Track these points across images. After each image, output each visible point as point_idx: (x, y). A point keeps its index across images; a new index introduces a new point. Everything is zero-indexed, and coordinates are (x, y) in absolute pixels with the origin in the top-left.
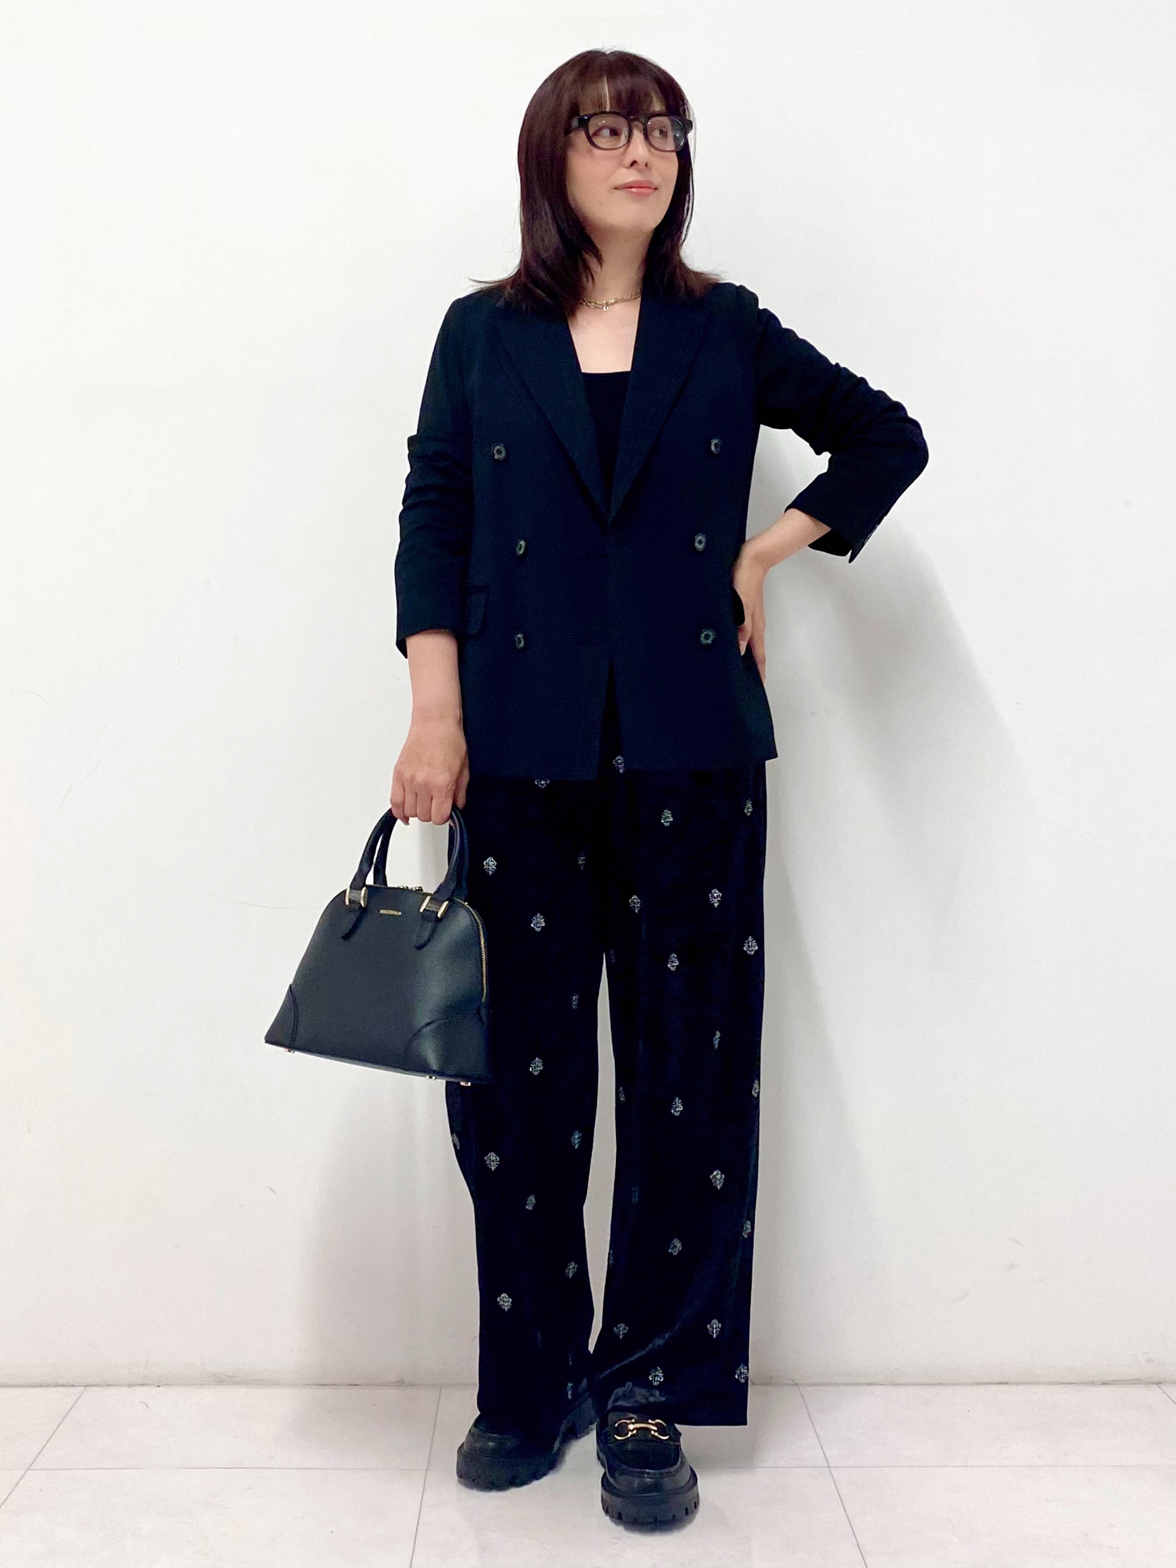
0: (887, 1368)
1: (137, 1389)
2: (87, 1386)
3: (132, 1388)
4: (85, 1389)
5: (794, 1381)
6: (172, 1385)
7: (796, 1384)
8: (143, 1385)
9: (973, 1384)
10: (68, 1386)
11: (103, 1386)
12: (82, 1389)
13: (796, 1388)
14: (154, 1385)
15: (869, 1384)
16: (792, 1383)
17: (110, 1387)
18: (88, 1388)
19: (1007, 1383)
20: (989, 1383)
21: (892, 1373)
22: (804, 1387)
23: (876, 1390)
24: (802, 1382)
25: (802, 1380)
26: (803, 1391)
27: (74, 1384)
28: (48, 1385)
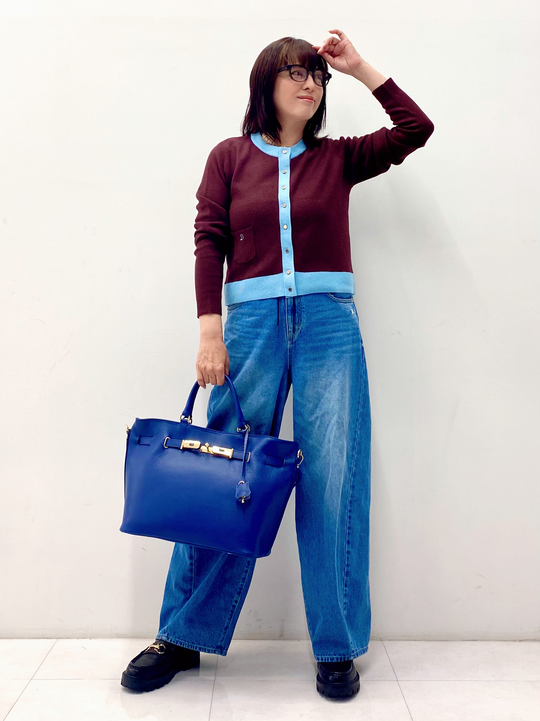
1: (81, 640)
2: (58, 639)
3: (79, 640)
5: (380, 639)
6: (97, 638)
8: (83, 638)
9: (461, 640)
10: (49, 638)
11: (66, 639)
12: (57, 639)
13: (381, 642)
14: (89, 638)
15: (414, 640)
16: (379, 640)
18: (59, 640)
19: (476, 640)
20: (468, 640)
21: (425, 635)
22: (385, 641)
23: (418, 643)
24: (384, 639)
25: (384, 638)
26: (384, 643)
27: (52, 638)
28: (40, 638)
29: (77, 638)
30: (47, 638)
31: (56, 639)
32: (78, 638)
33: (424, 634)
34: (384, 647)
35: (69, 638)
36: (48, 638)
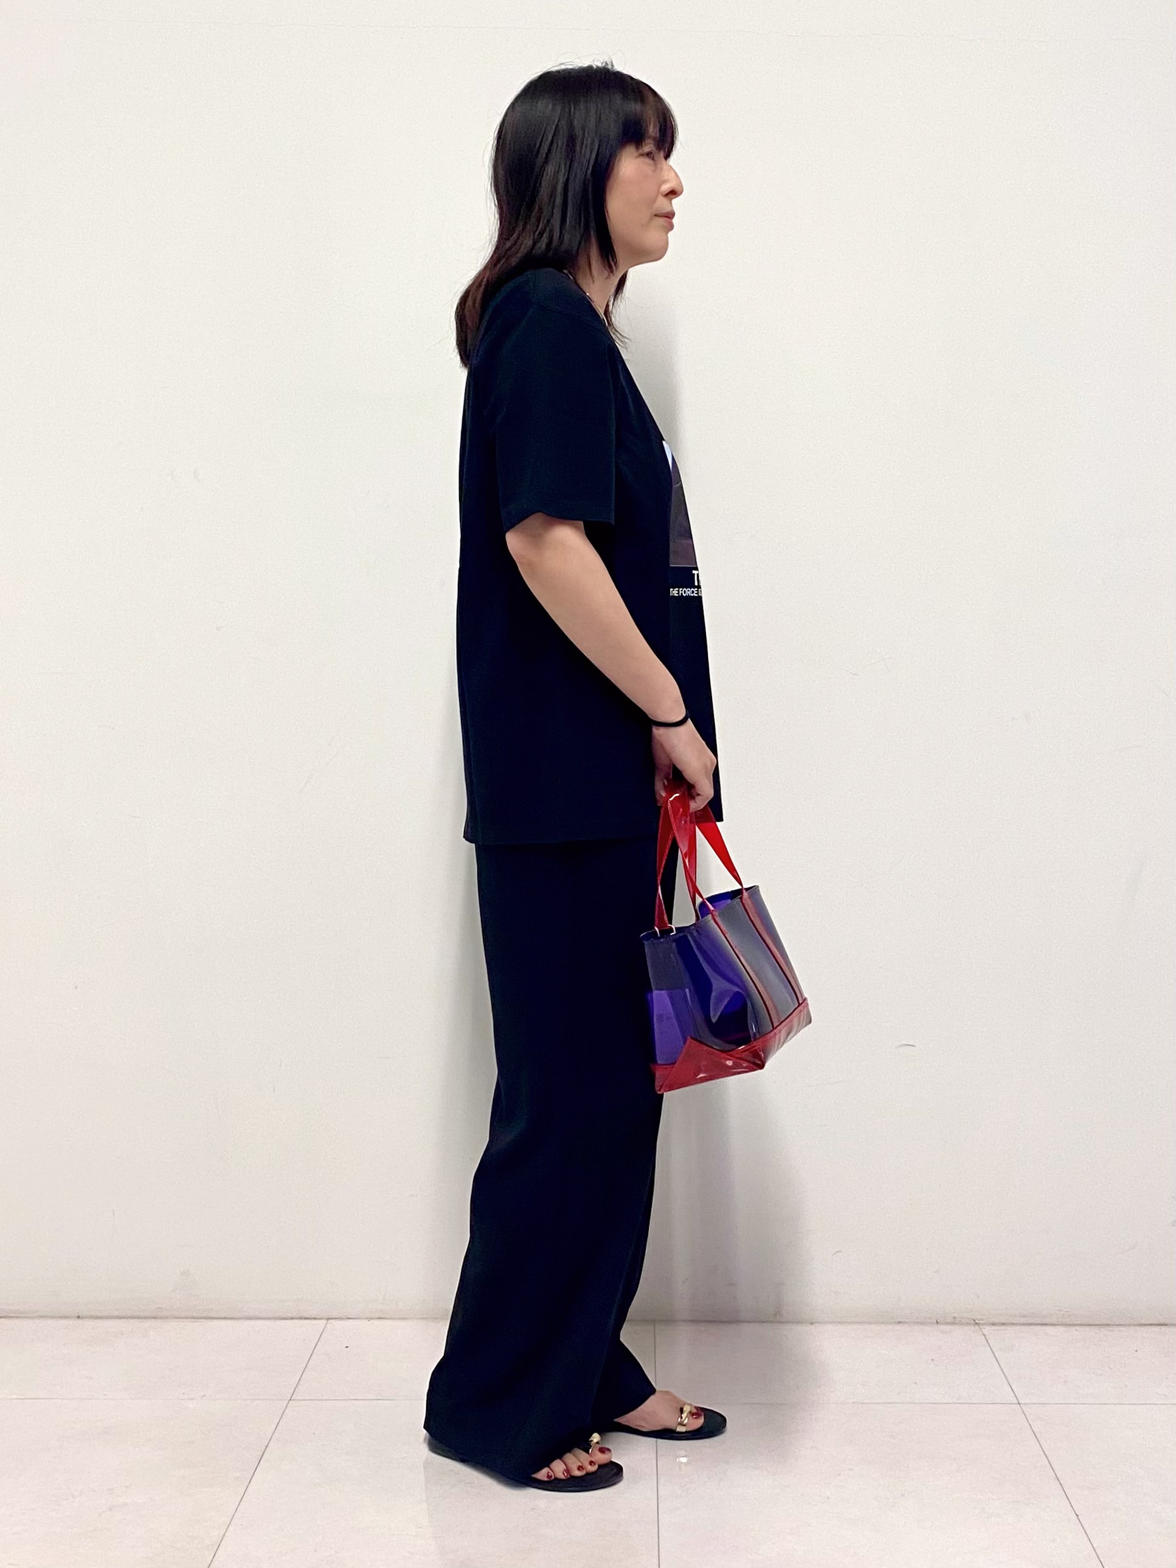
0: (1060, 1311)
1: (376, 1322)
2: (328, 1319)
3: (372, 1321)
4: (326, 1324)
5: (975, 1321)
6: (405, 1319)
7: (976, 1324)
8: (380, 1318)
10: (310, 1319)
11: (344, 1319)
12: (325, 1321)
13: (977, 1327)
14: (390, 1319)
15: (1043, 1325)
16: (974, 1323)
17: (348, 1320)
18: (330, 1321)
21: (1064, 1315)
22: (984, 1327)
23: (1050, 1330)
24: (981, 1322)
25: (982, 1320)
26: (983, 1330)
27: (316, 1317)
28: (292, 1318)
29: (367, 1318)
30: (306, 1316)
31: (326, 1319)
32: (369, 1319)
33: (1063, 1313)
34: (983, 1337)
35: (349, 1316)
36: (309, 1317)
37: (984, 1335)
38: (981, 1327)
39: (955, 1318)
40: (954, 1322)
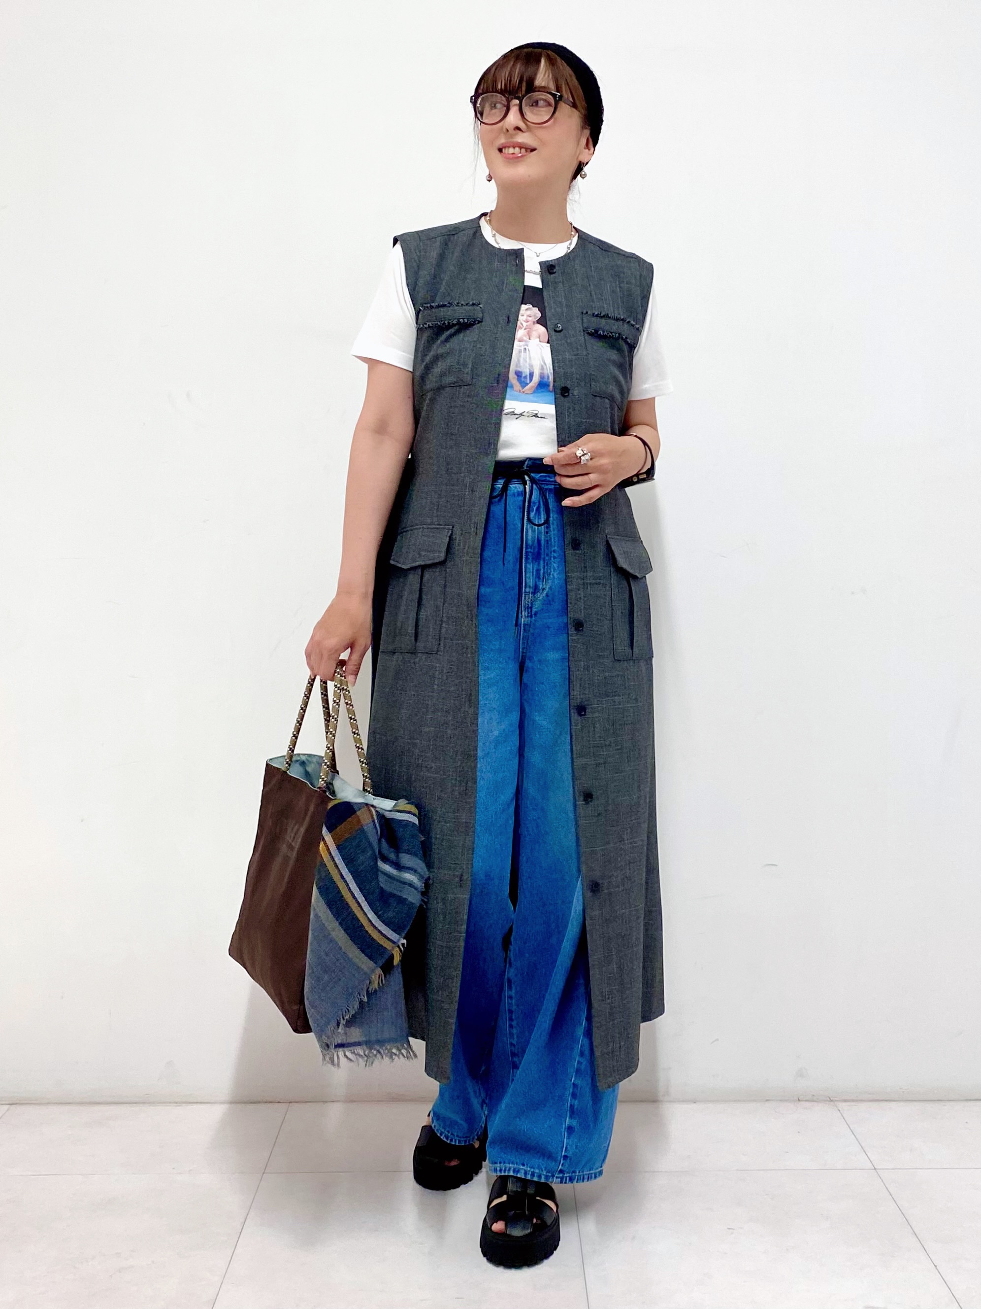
7: (832, 1101)
13: (832, 1103)
16: (829, 1099)
22: (838, 1102)
23: (893, 1105)
24: (837, 1099)
25: (837, 1097)
26: (838, 1105)
34: (839, 1112)
37: (839, 1110)
38: (836, 1103)
39: (813, 1095)
40: (814, 1099)
